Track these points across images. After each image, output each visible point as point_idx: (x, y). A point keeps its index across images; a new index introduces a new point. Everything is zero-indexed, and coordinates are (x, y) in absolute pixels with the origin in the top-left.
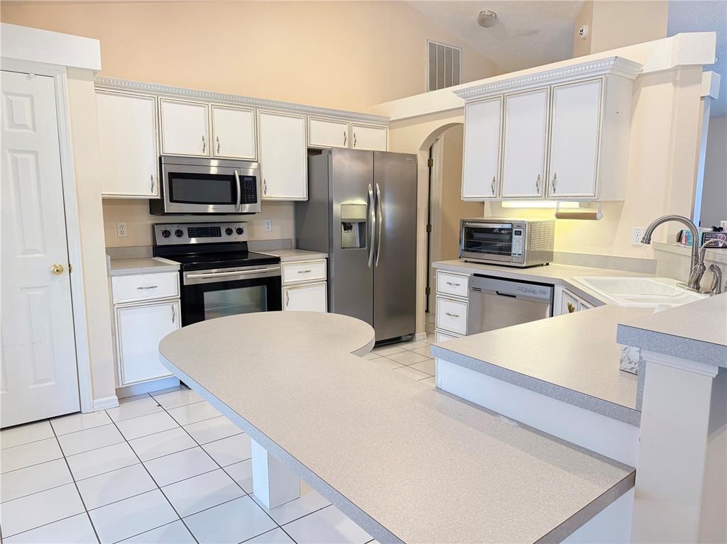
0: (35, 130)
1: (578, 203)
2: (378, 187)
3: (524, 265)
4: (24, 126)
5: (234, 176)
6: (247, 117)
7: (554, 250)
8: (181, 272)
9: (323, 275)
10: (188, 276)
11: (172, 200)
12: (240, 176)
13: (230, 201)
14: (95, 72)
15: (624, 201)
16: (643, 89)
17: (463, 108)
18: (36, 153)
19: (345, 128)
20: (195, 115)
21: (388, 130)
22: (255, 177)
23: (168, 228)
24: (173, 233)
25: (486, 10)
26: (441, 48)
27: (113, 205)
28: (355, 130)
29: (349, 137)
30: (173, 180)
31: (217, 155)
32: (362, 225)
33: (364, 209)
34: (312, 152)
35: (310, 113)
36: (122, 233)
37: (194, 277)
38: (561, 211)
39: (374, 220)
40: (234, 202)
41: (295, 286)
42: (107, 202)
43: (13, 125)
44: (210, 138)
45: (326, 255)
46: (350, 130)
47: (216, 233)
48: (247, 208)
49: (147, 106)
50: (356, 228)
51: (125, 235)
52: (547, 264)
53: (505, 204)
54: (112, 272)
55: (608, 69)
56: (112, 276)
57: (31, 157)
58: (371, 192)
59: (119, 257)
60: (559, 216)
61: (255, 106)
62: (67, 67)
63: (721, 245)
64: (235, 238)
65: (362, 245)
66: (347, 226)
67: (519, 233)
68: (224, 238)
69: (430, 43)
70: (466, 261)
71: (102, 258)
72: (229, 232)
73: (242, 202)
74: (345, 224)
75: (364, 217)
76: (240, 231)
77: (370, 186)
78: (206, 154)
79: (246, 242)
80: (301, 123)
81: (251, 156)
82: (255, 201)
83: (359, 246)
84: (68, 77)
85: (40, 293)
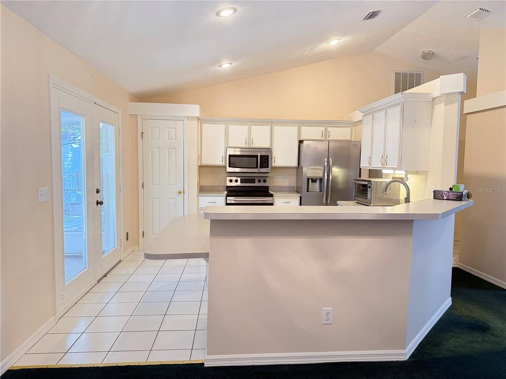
0: (176, 140)
2: (331, 160)
3: (371, 205)
4: (172, 139)
5: (258, 156)
6: (269, 127)
7: (400, 198)
8: (227, 197)
10: (229, 199)
11: (229, 166)
12: (260, 156)
13: (255, 167)
14: (198, 117)
15: (428, 171)
16: (436, 106)
18: (175, 148)
19: (323, 129)
20: (244, 129)
21: (353, 128)
22: (268, 156)
23: (232, 178)
24: (234, 181)
25: (426, 49)
26: (405, 75)
28: (329, 129)
29: (326, 133)
30: (231, 158)
31: (251, 146)
32: (321, 180)
33: (322, 171)
34: (301, 142)
35: (301, 123)
36: (214, 180)
39: (326, 178)
40: (257, 167)
43: (169, 139)
44: (249, 138)
45: (300, 195)
46: (326, 130)
47: (253, 181)
48: (263, 170)
49: (223, 126)
50: (318, 181)
56: (200, 196)
57: (174, 150)
58: (326, 164)
59: (204, 190)
61: (271, 123)
62: (188, 117)
63: (445, 198)
64: (262, 184)
65: (321, 191)
66: (314, 181)
67: (370, 187)
68: (257, 184)
69: (396, 73)
70: (357, 203)
72: (259, 181)
73: (260, 168)
74: (312, 179)
75: (322, 176)
76: (265, 181)
77: (326, 159)
78: (247, 146)
79: (268, 187)
80: (296, 128)
81: (267, 145)
82: (268, 167)
83: (319, 191)
84: (188, 120)
85: (173, 200)
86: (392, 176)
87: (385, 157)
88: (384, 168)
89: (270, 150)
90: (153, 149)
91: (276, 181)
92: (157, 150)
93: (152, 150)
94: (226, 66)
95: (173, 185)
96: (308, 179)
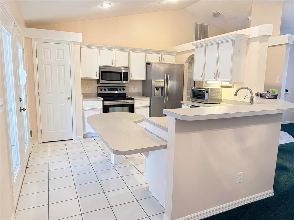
0: (64, 59)
1: (229, 82)
2: (168, 76)
3: (208, 103)
4: (61, 58)
5: (121, 72)
6: (127, 53)
8: (103, 101)
9: (148, 105)
10: (105, 102)
11: (102, 79)
12: (123, 72)
13: (120, 80)
14: (80, 43)
15: (244, 82)
16: (251, 43)
17: (194, 49)
19: (160, 56)
20: (110, 53)
21: (176, 56)
22: (128, 72)
23: (102, 88)
24: (103, 89)
25: (216, 11)
26: (200, 25)
27: (84, 81)
28: (164, 56)
29: (162, 59)
30: (103, 73)
31: (116, 65)
32: (163, 88)
33: (163, 83)
34: (148, 64)
35: (148, 51)
36: (88, 89)
37: (107, 103)
38: (223, 85)
39: (166, 87)
40: (121, 80)
41: (138, 107)
42: (82, 79)
43: (59, 58)
44: (115, 60)
45: (150, 98)
46: (162, 56)
47: (116, 90)
48: (124, 82)
49: (96, 51)
50: (160, 89)
51: (89, 90)
52: (219, 103)
53: (208, 82)
54: (83, 100)
55: (234, 38)
56: (84, 101)
57: (63, 67)
58: (166, 78)
59: (86, 96)
60: (222, 87)
61: (129, 50)
62: (73, 42)
63: (267, 97)
64: (122, 92)
65: (162, 95)
66: (158, 89)
67: (207, 92)
69: (196, 24)
70: (193, 101)
71: (81, 96)
72: (120, 90)
73: (123, 80)
74: (156, 88)
75: (163, 86)
76: (124, 90)
77: (165, 75)
78: (113, 65)
79: (125, 93)
80: (144, 54)
81: (127, 66)
82: (128, 80)
83: (161, 95)
84: (73, 44)
85: (64, 104)
86: (220, 85)
87: (218, 74)
88: (216, 80)
89: (128, 68)
90: (46, 66)
91: (132, 90)
92: (50, 66)
93: (45, 67)
94: (106, 6)
95: (63, 93)
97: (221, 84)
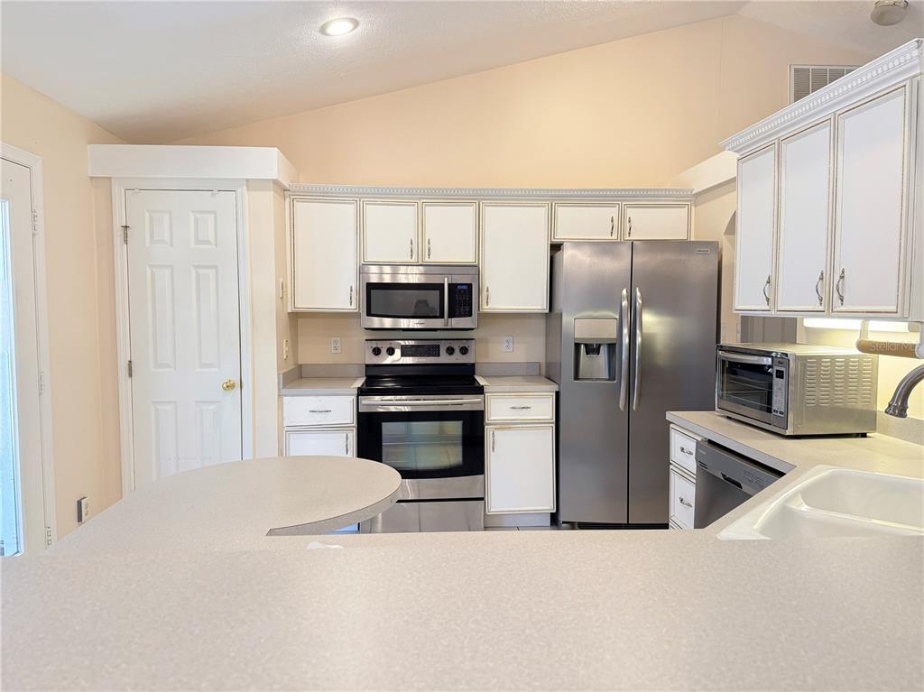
2: (638, 294)
3: (788, 433)
4: (208, 242)
5: (443, 285)
6: (468, 212)
9: (549, 413)
10: (363, 402)
11: (369, 314)
12: (449, 285)
13: (438, 314)
14: (275, 182)
18: (215, 267)
19: (614, 212)
21: (693, 207)
22: (471, 284)
23: (379, 345)
24: (384, 351)
28: (631, 213)
29: (622, 224)
30: (372, 291)
31: (427, 260)
32: (612, 347)
33: (615, 324)
34: (556, 248)
35: (556, 199)
36: (335, 348)
38: (872, 338)
39: (626, 340)
40: (442, 316)
41: (505, 425)
43: (198, 241)
44: (421, 241)
45: (555, 388)
46: (622, 215)
47: (434, 351)
48: (457, 322)
49: (349, 210)
50: (604, 350)
52: (864, 435)
53: (809, 322)
54: (283, 391)
57: (212, 272)
58: (625, 303)
61: (478, 198)
62: (247, 180)
64: (457, 358)
65: (612, 377)
66: (592, 349)
67: (780, 375)
68: (444, 358)
69: (796, 70)
70: (729, 418)
72: (450, 351)
73: (451, 315)
74: (586, 345)
75: (614, 335)
76: (464, 351)
77: (624, 292)
78: (414, 259)
79: (473, 365)
80: (542, 212)
81: (469, 258)
82: (470, 314)
83: (607, 377)
84: (248, 190)
85: (212, 407)
86: (856, 338)
87: (837, 278)
88: (829, 312)
89: (475, 269)
90: (154, 270)
91: (495, 351)
92: (168, 272)
93: (153, 275)
95: (210, 365)
96: (577, 346)
97: (863, 331)
